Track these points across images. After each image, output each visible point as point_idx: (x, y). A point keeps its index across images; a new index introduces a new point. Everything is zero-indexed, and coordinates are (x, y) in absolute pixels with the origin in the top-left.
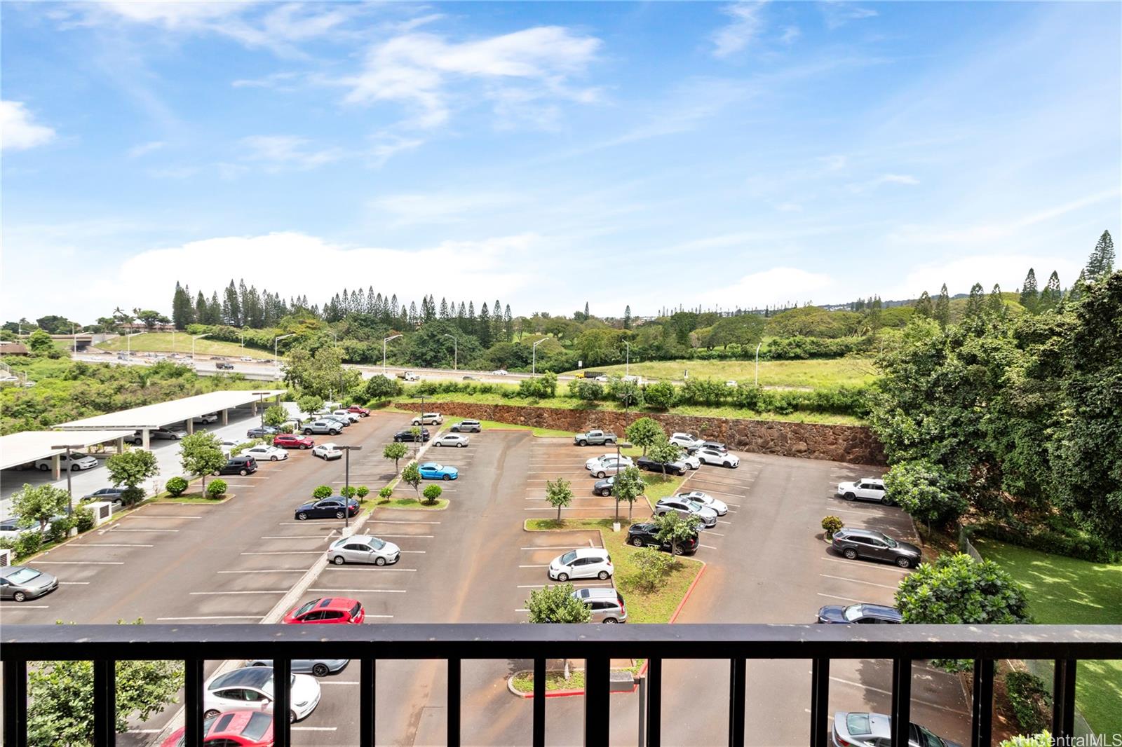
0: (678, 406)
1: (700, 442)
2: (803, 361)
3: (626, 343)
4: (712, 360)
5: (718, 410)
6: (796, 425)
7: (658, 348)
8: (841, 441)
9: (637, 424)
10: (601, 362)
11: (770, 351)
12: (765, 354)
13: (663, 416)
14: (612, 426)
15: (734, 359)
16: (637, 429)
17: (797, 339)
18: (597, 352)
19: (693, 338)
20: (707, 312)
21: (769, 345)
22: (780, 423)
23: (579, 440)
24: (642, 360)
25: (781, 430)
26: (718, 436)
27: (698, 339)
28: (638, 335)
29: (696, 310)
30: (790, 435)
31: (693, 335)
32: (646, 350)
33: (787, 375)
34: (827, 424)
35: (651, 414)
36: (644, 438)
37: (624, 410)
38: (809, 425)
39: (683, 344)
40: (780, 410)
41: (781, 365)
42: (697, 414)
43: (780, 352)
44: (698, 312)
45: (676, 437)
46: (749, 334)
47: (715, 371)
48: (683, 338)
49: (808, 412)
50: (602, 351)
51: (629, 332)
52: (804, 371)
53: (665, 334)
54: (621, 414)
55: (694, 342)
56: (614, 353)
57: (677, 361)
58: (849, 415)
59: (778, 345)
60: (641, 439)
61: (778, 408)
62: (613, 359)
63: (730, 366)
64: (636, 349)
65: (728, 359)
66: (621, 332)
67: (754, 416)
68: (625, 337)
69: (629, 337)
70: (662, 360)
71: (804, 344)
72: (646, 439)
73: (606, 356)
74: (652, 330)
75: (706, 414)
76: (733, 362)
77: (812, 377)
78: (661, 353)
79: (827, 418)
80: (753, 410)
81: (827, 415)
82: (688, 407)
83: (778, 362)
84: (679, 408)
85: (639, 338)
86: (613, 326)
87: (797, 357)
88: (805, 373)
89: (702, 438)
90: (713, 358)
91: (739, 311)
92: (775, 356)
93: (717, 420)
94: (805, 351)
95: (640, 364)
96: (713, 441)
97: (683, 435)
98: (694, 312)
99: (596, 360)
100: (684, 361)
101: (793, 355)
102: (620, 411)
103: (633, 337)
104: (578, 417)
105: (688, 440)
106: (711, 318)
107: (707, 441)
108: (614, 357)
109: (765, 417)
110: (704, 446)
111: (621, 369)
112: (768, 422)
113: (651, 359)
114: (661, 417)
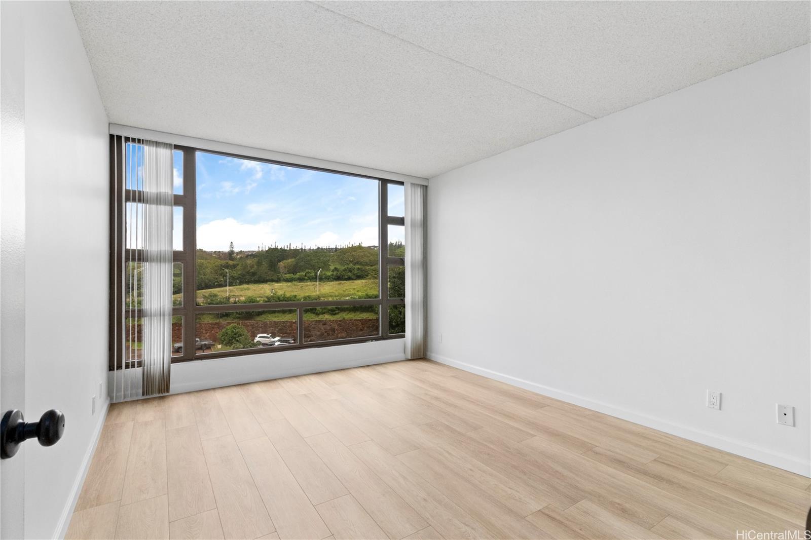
0: (261, 315)
1: (277, 338)
2: (353, 281)
3: (227, 271)
4: (294, 282)
5: (290, 315)
6: (340, 321)
7: (254, 274)
8: (365, 328)
9: (227, 330)
10: (205, 286)
11: (332, 275)
12: (329, 276)
13: (250, 323)
14: (208, 334)
15: (309, 281)
16: (227, 333)
17: (349, 266)
18: (202, 278)
19: (281, 266)
20: (295, 248)
21: (333, 271)
22: (330, 320)
23: (177, 348)
24: (241, 283)
25: (331, 325)
26: (290, 333)
27: (285, 267)
28: (238, 265)
29: (287, 247)
30: (336, 327)
31: (281, 264)
32: (244, 275)
33: (343, 291)
34: (358, 319)
35: (240, 322)
36: (232, 340)
37: (218, 321)
38: (348, 320)
39: (273, 271)
40: (332, 312)
41: (340, 284)
42: (276, 319)
43: (339, 274)
44: (288, 249)
45: (260, 337)
46: (320, 264)
47: (296, 290)
48: (273, 266)
49: (347, 312)
50: (206, 277)
51: (231, 263)
52: (353, 287)
53: (259, 264)
54: (216, 323)
55: (281, 270)
56: (217, 279)
57: (268, 283)
58: (370, 312)
59: (338, 271)
60: (230, 340)
61: (329, 310)
62: (216, 284)
63: (307, 286)
64: (235, 275)
65: (305, 281)
66: (223, 262)
67: (314, 317)
68: (227, 266)
69: (231, 266)
70: (257, 283)
71: (354, 270)
72: (234, 340)
73: (210, 281)
74: (249, 262)
75: (281, 319)
76: (309, 283)
77: (358, 291)
78: (256, 278)
79: (358, 315)
80: (314, 313)
81: (358, 313)
82: (269, 315)
83: (338, 282)
84: (263, 316)
85: (239, 267)
86: (220, 258)
87: (349, 279)
88: (354, 289)
89: (279, 336)
90: (295, 281)
91: (318, 248)
92: (336, 278)
93: (289, 322)
94: (354, 274)
95: (238, 287)
96: (286, 337)
97: (265, 335)
98: (286, 248)
99: (201, 284)
100: (274, 283)
101: (347, 277)
102: (214, 322)
103: (235, 266)
104: (177, 329)
105: (269, 338)
106: (295, 253)
107: (282, 337)
108: (217, 282)
109: (321, 317)
110: (279, 341)
111: (222, 291)
112: (323, 321)
113: (248, 283)
114: (249, 324)
